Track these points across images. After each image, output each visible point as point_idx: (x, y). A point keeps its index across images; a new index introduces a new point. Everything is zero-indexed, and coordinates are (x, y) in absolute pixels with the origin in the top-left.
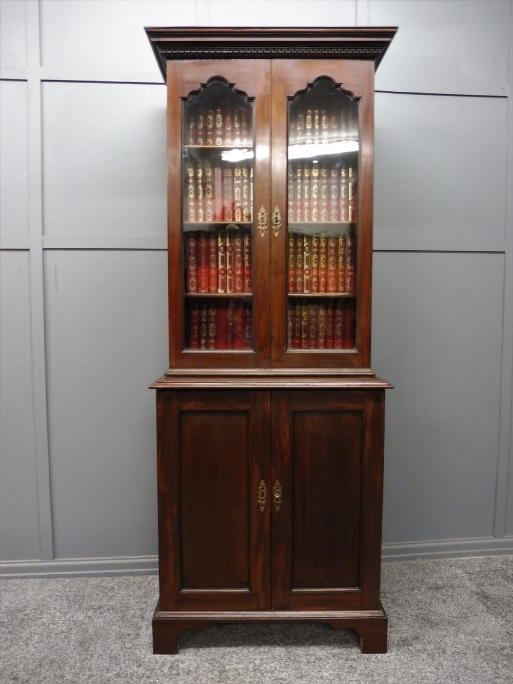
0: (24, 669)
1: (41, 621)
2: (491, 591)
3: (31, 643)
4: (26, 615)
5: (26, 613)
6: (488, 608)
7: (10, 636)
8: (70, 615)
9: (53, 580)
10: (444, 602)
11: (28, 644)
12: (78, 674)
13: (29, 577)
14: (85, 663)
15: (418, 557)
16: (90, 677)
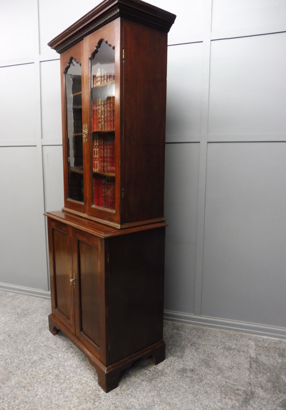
0: (14, 333)
1: (31, 316)
2: (263, 359)
3: (23, 324)
4: (28, 312)
5: (29, 311)
6: (251, 367)
7: (17, 319)
8: (43, 317)
9: (47, 300)
10: (227, 357)
11: (21, 324)
12: (31, 341)
13: (39, 297)
14: (36, 337)
15: (232, 329)
16: (35, 343)
